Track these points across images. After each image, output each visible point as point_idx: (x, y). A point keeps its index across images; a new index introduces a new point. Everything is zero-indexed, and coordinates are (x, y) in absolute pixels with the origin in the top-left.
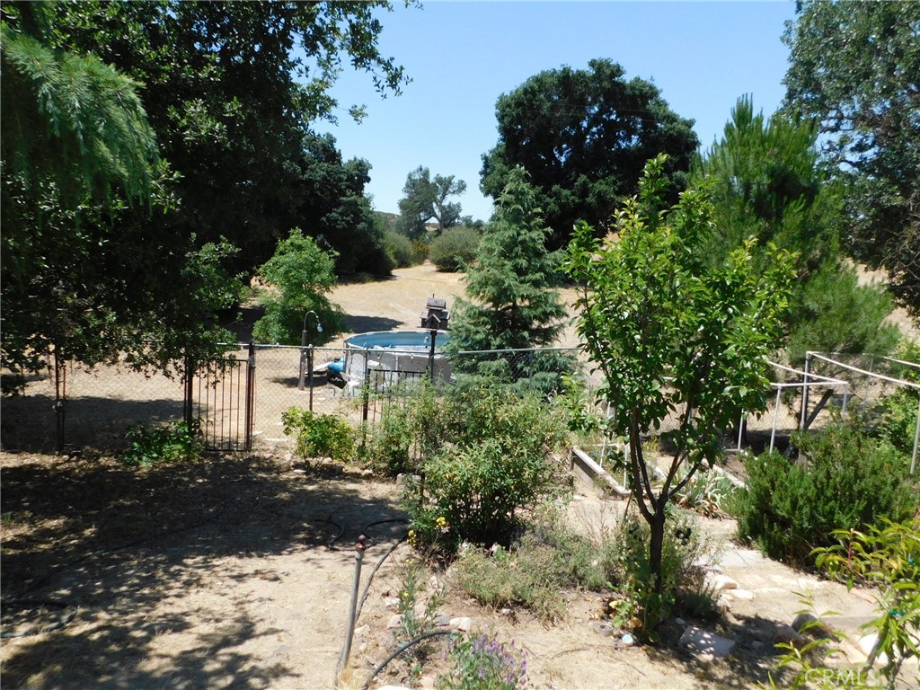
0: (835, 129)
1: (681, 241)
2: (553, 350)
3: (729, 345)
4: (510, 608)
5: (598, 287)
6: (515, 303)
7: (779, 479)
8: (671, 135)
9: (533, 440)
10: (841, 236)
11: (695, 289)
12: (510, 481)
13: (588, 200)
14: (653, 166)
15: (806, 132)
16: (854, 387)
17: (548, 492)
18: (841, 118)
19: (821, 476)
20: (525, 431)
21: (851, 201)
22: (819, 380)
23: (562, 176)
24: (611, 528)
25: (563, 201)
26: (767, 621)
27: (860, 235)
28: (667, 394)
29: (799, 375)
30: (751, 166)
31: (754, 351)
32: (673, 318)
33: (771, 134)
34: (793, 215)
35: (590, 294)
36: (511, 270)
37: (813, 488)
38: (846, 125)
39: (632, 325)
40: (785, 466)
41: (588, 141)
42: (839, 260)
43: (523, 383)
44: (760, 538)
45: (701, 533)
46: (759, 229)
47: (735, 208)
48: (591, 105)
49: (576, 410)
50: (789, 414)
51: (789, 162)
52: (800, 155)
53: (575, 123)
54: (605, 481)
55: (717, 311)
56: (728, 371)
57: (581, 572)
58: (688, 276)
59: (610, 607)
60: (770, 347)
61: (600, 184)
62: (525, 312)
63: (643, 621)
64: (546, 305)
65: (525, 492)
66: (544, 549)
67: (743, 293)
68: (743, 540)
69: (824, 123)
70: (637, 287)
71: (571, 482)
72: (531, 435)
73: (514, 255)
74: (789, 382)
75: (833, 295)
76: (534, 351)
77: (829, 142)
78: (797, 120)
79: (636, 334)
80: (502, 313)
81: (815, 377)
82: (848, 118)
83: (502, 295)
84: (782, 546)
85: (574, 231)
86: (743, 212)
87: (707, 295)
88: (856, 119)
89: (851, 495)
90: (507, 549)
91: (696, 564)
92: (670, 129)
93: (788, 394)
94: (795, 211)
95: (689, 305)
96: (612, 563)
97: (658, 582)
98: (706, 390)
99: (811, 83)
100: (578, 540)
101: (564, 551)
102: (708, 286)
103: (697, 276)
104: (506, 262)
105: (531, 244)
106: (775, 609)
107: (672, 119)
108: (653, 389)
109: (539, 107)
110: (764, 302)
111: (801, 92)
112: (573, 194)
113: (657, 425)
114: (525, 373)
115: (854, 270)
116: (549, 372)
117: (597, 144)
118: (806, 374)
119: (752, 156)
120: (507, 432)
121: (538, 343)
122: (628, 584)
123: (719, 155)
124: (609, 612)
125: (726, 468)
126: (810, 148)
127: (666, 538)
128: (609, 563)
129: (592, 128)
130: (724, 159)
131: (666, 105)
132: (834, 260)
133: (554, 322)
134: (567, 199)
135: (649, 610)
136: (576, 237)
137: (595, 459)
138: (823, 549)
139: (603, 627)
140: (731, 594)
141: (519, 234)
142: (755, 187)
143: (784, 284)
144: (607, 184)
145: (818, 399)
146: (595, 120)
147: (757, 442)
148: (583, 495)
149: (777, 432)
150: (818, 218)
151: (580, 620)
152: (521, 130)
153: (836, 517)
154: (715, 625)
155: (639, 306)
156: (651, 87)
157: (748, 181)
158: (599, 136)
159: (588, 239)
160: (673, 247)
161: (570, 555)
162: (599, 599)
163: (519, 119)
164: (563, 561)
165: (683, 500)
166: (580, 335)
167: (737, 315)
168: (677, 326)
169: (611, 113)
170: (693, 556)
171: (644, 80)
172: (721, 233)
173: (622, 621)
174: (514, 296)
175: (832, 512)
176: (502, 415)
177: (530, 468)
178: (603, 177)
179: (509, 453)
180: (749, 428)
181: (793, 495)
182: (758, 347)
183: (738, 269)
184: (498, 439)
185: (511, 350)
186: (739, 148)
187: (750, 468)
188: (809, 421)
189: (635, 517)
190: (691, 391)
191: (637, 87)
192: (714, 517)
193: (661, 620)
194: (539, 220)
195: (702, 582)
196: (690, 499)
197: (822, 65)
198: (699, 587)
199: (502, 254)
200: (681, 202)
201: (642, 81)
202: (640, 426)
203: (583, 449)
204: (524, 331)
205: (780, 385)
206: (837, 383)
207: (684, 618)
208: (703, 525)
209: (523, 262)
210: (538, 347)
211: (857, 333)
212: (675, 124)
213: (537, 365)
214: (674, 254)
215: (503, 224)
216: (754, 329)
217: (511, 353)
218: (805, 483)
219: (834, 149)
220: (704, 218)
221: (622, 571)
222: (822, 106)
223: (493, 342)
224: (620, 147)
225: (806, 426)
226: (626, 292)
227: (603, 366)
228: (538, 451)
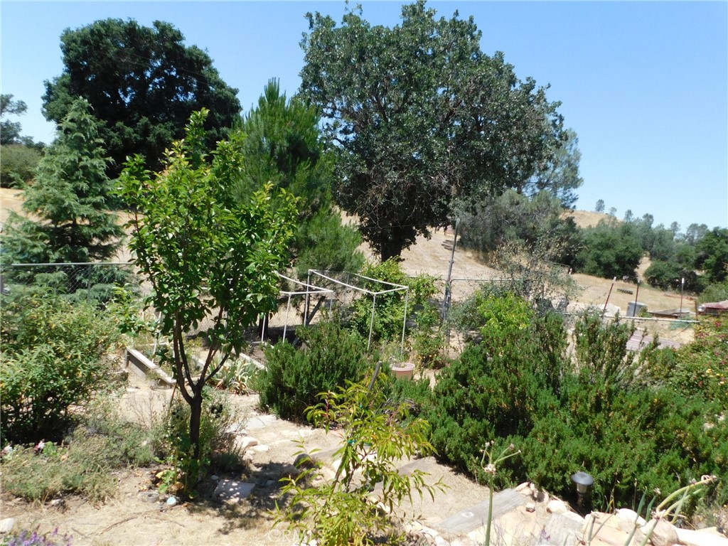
0: (331, 116)
1: (217, 179)
2: (112, 264)
3: (252, 262)
4: (60, 498)
5: (146, 211)
6: (75, 221)
7: (288, 361)
8: (220, 98)
9: (87, 343)
10: (333, 189)
11: (226, 218)
12: (62, 382)
13: (149, 139)
14: (197, 117)
15: (313, 114)
16: (338, 294)
17: (102, 388)
18: (335, 109)
19: (315, 356)
20: (80, 336)
21: (339, 166)
22: (316, 290)
23: (125, 114)
24: (159, 412)
25: (126, 137)
26: (278, 464)
27: (344, 191)
28: (205, 301)
29: (303, 286)
30: (276, 131)
31: (269, 268)
32: (208, 240)
33: (290, 110)
34: (303, 172)
35: (140, 217)
36: (72, 192)
37: (310, 366)
38: (338, 114)
39: (176, 245)
40: (292, 351)
41: (151, 89)
42: (331, 207)
43: (82, 293)
44: (274, 405)
45: (232, 408)
46: (280, 179)
47: (264, 161)
48: (155, 59)
49: (126, 315)
50: (297, 314)
51: (301, 133)
52: (308, 129)
53: (140, 72)
54: (156, 374)
55: (243, 236)
56: (250, 282)
57: (131, 453)
58: (222, 208)
59: (157, 478)
60: (280, 265)
61: (160, 127)
62: (85, 230)
63: (184, 484)
64: (105, 225)
65: (79, 390)
66: (96, 439)
67: (263, 223)
68: (263, 409)
69: (325, 110)
70: (180, 213)
71: (125, 377)
72: (86, 340)
73: (74, 178)
74: (297, 291)
75: (326, 230)
76: (93, 265)
77: (327, 124)
78: (308, 104)
79: (179, 252)
80: (62, 230)
81: (314, 287)
82: (339, 110)
83: (61, 213)
84: (290, 409)
85: (127, 161)
86: (269, 165)
87: (236, 223)
88: (344, 111)
89: (332, 368)
90: (59, 444)
91: (228, 431)
92: (220, 93)
93: (296, 300)
94: (304, 169)
95: (222, 230)
96: (160, 441)
97: (197, 451)
98: (235, 297)
99: (317, 80)
100: (129, 426)
101: (116, 437)
102: (238, 217)
103: (229, 208)
104: (66, 183)
105: (93, 170)
106: (283, 455)
107: (221, 85)
108: (193, 297)
109: (106, 50)
110: (276, 232)
111: (311, 85)
112: (135, 132)
113: (196, 326)
114: (84, 284)
115: (339, 214)
116: (107, 283)
117: (158, 93)
118: (308, 285)
119: (277, 124)
120: (61, 338)
121: (97, 258)
122: (172, 456)
123: (254, 119)
124: (156, 481)
125: (252, 356)
126: (315, 126)
127: (203, 414)
128: (157, 441)
129: (154, 79)
130: (257, 123)
131: (217, 73)
132: (328, 206)
133: (113, 240)
134: (130, 135)
135: (190, 473)
136: (128, 167)
137: (148, 357)
138: (311, 407)
139: (150, 496)
140: (253, 450)
141: (80, 160)
142: (278, 148)
143: (290, 219)
144: (166, 128)
145: (316, 303)
146: (157, 73)
147: (274, 335)
148: (137, 388)
149: (288, 327)
150: (318, 175)
151: (130, 494)
152: (87, 68)
153: (324, 384)
154: (241, 475)
155: (180, 229)
156: (206, 57)
157: (274, 142)
158: (161, 87)
159: (139, 169)
160: (210, 183)
161: (122, 440)
162: (148, 472)
163: (85, 56)
164: (115, 446)
165: (220, 383)
166: (131, 251)
167: (258, 240)
168: (211, 247)
169: (172, 70)
170: (225, 425)
171: (201, 49)
172: (253, 179)
173: (167, 487)
174: (75, 215)
175: (321, 381)
176: (56, 321)
177: (84, 369)
178: (163, 122)
179: (63, 356)
180: (270, 325)
181: (297, 371)
182: (272, 265)
183: (260, 205)
184: (50, 344)
185: (70, 263)
186: (268, 117)
187: (268, 355)
188: (309, 318)
189: (179, 401)
190: (223, 298)
191: (194, 54)
192: (243, 394)
193: (200, 479)
194: (100, 149)
195: (232, 444)
196: (225, 382)
197: (324, 70)
198: (229, 449)
199: (62, 176)
200: (218, 149)
201: (199, 50)
202: (182, 327)
203: (137, 349)
204: (83, 246)
205: (290, 293)
206: (327, 292)
207: (218, 475)
208: (233, 401)
209: (84, 186)
210: (97, 262)
211: (340, 257)
212: (223, 89)
213: (96, 278)
214: (211, 189)
215: (65, 148)
216: (269, 251)
217: (70, 266)
218: (305, 363)
219: (330, 130)
220: (236, 165)
221: (168, 446)
222: (323, 97)
223: (51, 256)
224: (178, 99)
225: (307, 323)
226: (169, 216)
227: (151, 278)
228: (93, 353)
